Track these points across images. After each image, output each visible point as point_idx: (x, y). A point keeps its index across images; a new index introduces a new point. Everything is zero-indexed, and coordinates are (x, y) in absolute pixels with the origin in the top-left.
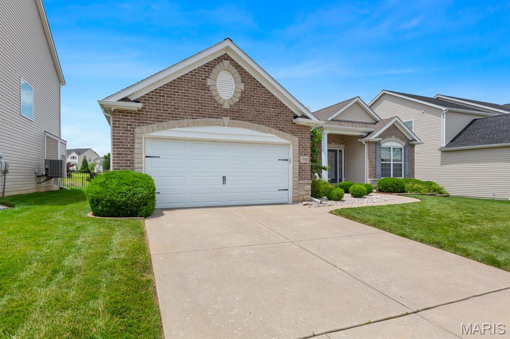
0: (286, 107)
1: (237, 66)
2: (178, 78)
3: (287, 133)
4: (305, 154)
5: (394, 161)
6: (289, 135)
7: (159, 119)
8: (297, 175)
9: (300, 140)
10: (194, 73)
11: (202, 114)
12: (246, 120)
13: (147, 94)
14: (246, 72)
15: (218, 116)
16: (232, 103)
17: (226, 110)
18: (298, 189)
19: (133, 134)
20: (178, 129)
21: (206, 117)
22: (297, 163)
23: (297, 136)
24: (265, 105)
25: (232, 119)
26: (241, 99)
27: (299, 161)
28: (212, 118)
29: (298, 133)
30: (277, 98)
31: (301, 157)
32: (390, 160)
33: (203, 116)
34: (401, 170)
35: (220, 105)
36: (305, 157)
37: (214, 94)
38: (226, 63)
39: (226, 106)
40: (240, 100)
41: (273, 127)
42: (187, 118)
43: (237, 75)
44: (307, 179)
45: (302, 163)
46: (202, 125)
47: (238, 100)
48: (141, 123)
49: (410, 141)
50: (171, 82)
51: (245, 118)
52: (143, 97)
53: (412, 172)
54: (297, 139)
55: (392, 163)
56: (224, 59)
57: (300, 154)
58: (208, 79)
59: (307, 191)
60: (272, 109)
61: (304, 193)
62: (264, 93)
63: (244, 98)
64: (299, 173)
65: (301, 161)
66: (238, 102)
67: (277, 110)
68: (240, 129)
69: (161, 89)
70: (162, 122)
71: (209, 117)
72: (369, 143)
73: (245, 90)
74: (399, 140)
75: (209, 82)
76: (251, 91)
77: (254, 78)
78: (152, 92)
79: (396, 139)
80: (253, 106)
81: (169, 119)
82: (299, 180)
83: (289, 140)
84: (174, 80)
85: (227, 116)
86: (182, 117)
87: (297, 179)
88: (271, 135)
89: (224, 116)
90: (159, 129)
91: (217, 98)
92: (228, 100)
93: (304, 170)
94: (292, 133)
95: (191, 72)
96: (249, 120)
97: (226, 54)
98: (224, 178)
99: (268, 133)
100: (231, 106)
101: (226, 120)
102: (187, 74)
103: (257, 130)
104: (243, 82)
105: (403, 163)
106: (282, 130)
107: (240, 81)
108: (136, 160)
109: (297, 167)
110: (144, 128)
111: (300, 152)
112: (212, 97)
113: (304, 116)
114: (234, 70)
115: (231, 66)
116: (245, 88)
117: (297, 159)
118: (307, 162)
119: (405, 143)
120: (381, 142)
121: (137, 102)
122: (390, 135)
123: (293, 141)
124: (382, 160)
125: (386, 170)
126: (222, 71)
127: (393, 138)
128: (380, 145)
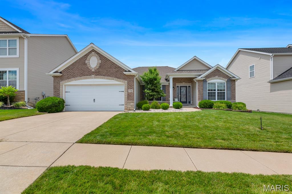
0: (121, 68)
1: (98, 54)
2: (75, 62)
3: (122, 79)
4: (131, 88)
5: (218, 90)
6: (122, 80)
7: (68, 78)
8: (127, 98)
9: (129, 82)
11: (84, 74)
12: (102, 75)
13: (64, 69)
14: (102, 55)
15: (90, 75)
16: (95, 69)
17: (93, 72)
18: (127, 105)
19: (59, 84)
20: (75, 81)
21: (85, 76)
22: (127, 93)
23: (126, 80)
24: (111, 68)
25: (96, 75)
26: (100, 67)
27: (128, 92)
28: (88, 76)
30: (116, 64)
31: (129, 90)
32: (215, 90)
33: (84, 75)
34: (224, 96)
35: (91, 70)
36: (131, 90)
37: (88, 66)
38: (93, 53)
39: (93, 70)
40: (99, 67)
41: (115, 77)
42: (78, 77)
43: (98, 57)
44: (132, 100)
46: (83, 79)
47: (98, 67)
48: (62, 80)
49: (231, 78)
50: (72, 64)
53: (233, 97)
54: (126, 82)
55: (216, 91)
56: (93, 51)
57: (128, 88)
58: (86, 61)
59: (132, 106)
60: (114, 69)
61: (130, 106)
63: (101, 66)
65: (129, 92)
67: (116, 70)
68: (97, 79)
69: (69, 67)
70: (69, 79)
71: (87, 76)
72: (198, 81)
74: (221, 78)
75: (86, 62)
76: (104, 63)
77: (105, 57)
78: (66, 68)
79: (219, 78)
80: (105, 69)
81: (72, 78)
82: (128, 100)
83: (122, 82)
84: (73, 63)
85: (94, 74)
86: (76, 77)
87: (126, 100)
88: (113, 81)
89: (92, 74)
90: (68, 82)
91: (89, 68)
92: (94, 68)
93: (130, 96)
94: (124, 79)
95: (80, 59)
96: (103, 75)
97: (93, 49)
98: (94, 100)
99: (112, 80)
100: (95, 70)
101: (93, 76)
102: (78, 60)
103: (106, 79)
104: (100, 60)
105: (226, 91)
106: (119, 78)
107: (99, 59)
108: (60, 93)
109: (126, 95)
110: (63, 82)
111: (128, 87)
112: (88, 68)
113: (129, 71)
114: (97, 55)
115: (95, 54)
116: (101, 62)
117: (127, 91)
118: (132, 92)
119: (226, 80)
120: (207, 80)
121: (61, 73)
122: (214, 76)
123: (124, 83)
124: (209, 90)
125: (212, 96)
126: (92, 56)
127: (217, 77)
128: (206, 82)
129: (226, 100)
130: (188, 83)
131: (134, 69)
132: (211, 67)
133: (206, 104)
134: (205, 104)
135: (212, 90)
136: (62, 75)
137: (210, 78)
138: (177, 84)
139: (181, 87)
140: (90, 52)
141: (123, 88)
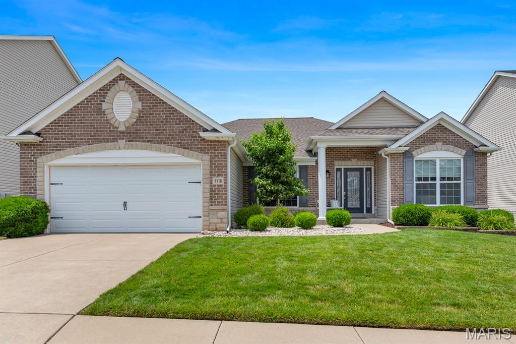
0: (193, 121)
1: (134, 85)
2: (74, 107)
3: (195, 151)
4: (218, 175)
5: (442, 179)
6: (196, 153)
7: (58, 148)
8: (208, 200)
9: (213, 159)
10: (88, 100)
11: (98, 139)
12: (144, 141)
13: (47, 126)
14: (144, 89)
15: (115, 140)
16: (127, 125)
17: (122, 133)
18: (208, 216)
19: (36, 164)
20: (75, 156)
21: (102, 142)
22: (208, 186)
23: (208, 153)
24: (167, 122)
25: (129, 141)
26: (139, 119)
27: (211, 183)
28: (108, 142)
29: (209, 150)
30: (181, 113)
31: (214, 179)
32: (434, 179)
33: (98, 142)
34: (458, 193)
35: (117, 128)
36: (220, 178)
37: (109, 117)
38: (122, 83)
39: (122, 128)
40: (137, 120)
41: (177, 146)
42: (83, 145)
43: (134, 93)
44: (222, 205)
45: (215, 186)
46: (97, 150)
47: (135, 120)
48: (43, 153)
49: (476, 147)
50: (68, 112)
51: (143, 138)
52: (44, 129)
53: (482, 196)
54: (207, 157)
55: (438, 182)
56: (120, 80)
57: (212, 174)
58: (103, 103)
59: (221, 219)
60: (175, 126)
61: (216, 221)
62: (166, 108)
63: (141, 118)
64: (211, 197)
65: (214, 183)
66: (136, 122)
67: (182, 126)
68: (133, 151)
69: (59, 119)
70: (60, 150)
71: (105, 142)
72: (392, 155)
73: (143, 109)
74: (451, 147)
75: (104, 106)
76: (150, 109)
77: (153, 95)
78: (52, 123)
79: (445, 147)
80: (152, 125)
81: (66, 147)
82: (212, 205)
83: (197, 159)
84: (71, 109)
85: (123, 139)
86: (79, 144)
87: (207, 204)
88: (174, 155)
89: (120, 139)
90: (57, 158)
91: (112, 122)
92: (124, 122)
93: (217, 194)
94: (202, 150)
95: (87, 99)
96: (148, 141)
97: (122, 74)
98: (125, 204)
99: (170, 152)
100: (127, 128)
101: (122, 142)
102: (83, 102)
103: (156, 150)
104: (140, 100)
105: (462, 182)
106: (188, 148)
107: (138, 99)
108: (38, 188)
109: (207, 190)
110: (44, 158)
111: (211, 172)
112: (107, 121)
113: (215, 130)
114: (131, 89)
115: (127, 85)
116: (142, 106)
117: (208, 181)
118: (222, 183)
119: (464, 152)
120: (414, 153)
121: (38, 134)
122: (433, 141)
123: (202, 160)
124: (419, 179)
125: (426, 193)
126: (118, 92)
127: (439, 144)
128: (412, 157)
129: (462, 204)
130: (365, 162)
131: (226, 126)
132: (424, 120)
133: (412, 214)
134: (409, 215)
135: (426, 179)
136: (41, 139)
137: (422, 148)
138: (336, 163)
139: (346, 170)
140: (114, 82)
141: (199, 174)
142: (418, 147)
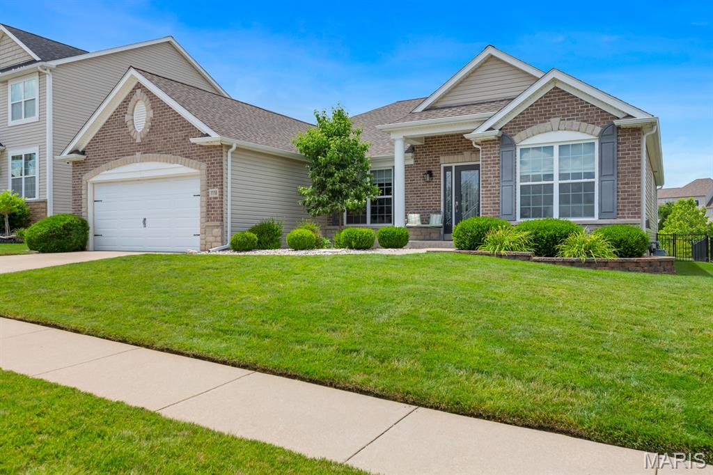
1: (148, 92)
2: (107, 122)
3: (195, 159)
4: (214, 186)
5: (564, 177)
6: (195, 162)
7: (95, 165)
8: (204, 215)
9: (210, 167)
11: (122, 153)
12: (155, 152)
13: (89, 143)
15: (134, 153)
16: (142, 136)
17: (139, 145)
18: (205, 234)
19: (82, 182)
20: (106, 172)
21: (124, 156)
22: (204, 199)
23: (205, 161)
24: (173, 129)
25: (144, 153)
27: (208, 195)
28: (129, 155)
29: (206, 158)
30: (183, 118)
31: (210, 190)
32: (550, 177)
33: (122, 156)
34: (591, 198)
35: (135, 140)
36: (214, 190)
37: (130, 129)
38: (138, 91)
39: (139, 140)
40: (151, 129)
41: (180, 155)
42: (112, 160)
43: (148, 101)
44: (216, 221)
45: (211, 198)
46: (121, 165)
47: (148, 130)
48: (86, 171)
50: (102, 127)
51: (154, 149)
52: (87, 146)
53: (630, 203)
54: (204, 166)
55: (556, 183)
56: (138, 89)
57: (209, 186)
58: (126, 115)
59: (216, 237)
60: (179, 133)
61: (212, 239)
62: (172, 114)
63: (153, 127)
64: (208, 211)
65: (210, 196)
66: (149, 132)
67: (184, 133)
68: (147, 163)
69: (97, 136)
70: (97, 167)
71: (127, 156)
73: (154, 117)
75: (127, 118)
76: (159, 116)
77: (162, 100)
78: (92, 140)
80: (161, 134)
81: (101, 164)
82: (208, 221)
83: (195, 168)
85: (139, 151)
86: (109, 160)
87: (204, 220)
88: (177, 165)
89: (137, 151)
90: (95, 175)
91: (132, 134)
92: (141, 133)
93: (213, 208)
94: (200, 158)
95: (115, 112)
96: (159, 151)
97: (138, 83)
99: (174, 163)
100: (143, 139)
101: (139, 155)
102: (112, 115)
103: (164, 161)
104: (152, 108)
105: (596, 179)
106: (189, 157)
107: (150, 108)
108: (83, 205)
109: (204, 204)
110: (87, 175)
111: (208, 183)
112: (129, 134)
114: (145, 97)
115: (142, 94)
116: (154, 114)
117: (204, 193)
118: (217, 196)
119: (598, 129)
120: (516, 138)
121: (83, 153)
122: (546, 117)
123: (200, 169)
126: (137, 102)
127: (555, 121)
128: (513, 144)
129: (596, 216)
135: (536, 178)
136: (84, 157)
137: (528, 130)
138: (442, 159)
139: (459, 169)
140: (133, 92)
141: (196, 186)
142: (522, 129)
